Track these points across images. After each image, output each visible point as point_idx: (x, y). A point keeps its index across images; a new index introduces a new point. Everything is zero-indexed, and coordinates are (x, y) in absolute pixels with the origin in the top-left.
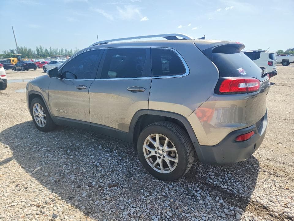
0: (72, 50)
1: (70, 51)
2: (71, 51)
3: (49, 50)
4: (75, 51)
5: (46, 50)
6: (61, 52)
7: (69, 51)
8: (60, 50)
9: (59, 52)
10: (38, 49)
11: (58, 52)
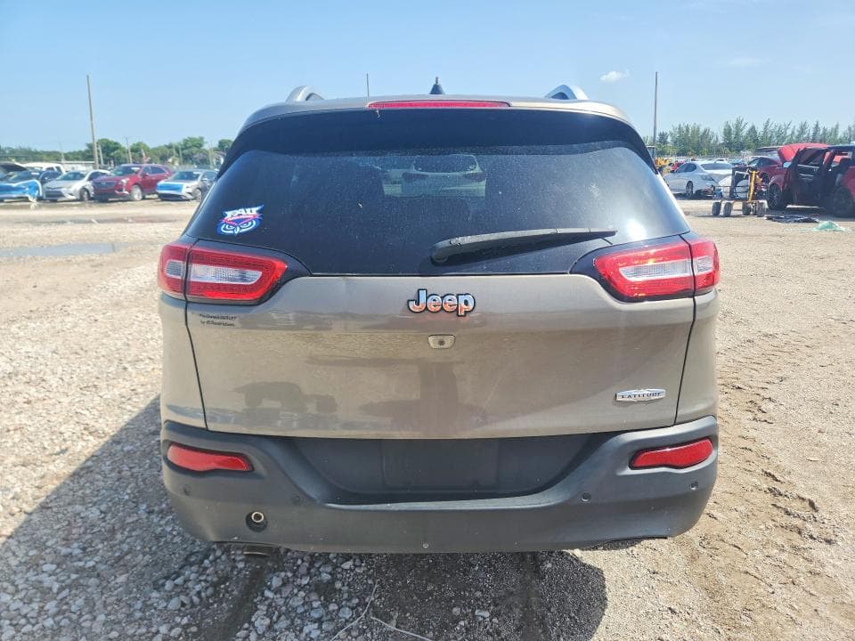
0: (837, 126)
1: (829, 129)
2: (836, 130)
3: (760, 129)
4: (850, 129)
5: (753, 129)
6: (796, 133)
7: (825, 130)
8: (798, 128)
9: (793, 133)
10: (729, 127)
11: (789, 132)
